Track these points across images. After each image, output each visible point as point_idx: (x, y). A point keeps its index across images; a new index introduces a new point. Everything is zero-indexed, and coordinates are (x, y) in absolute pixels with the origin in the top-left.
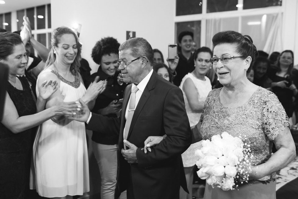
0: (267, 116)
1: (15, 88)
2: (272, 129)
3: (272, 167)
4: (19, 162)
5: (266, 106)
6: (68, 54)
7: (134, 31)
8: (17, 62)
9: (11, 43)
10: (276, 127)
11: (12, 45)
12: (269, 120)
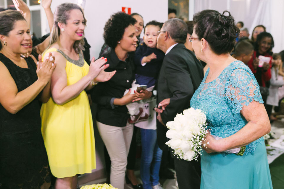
0: (230, 92)
1: (18, 66)
2: (235, 105)
3: (233, 141)
4: (29, 142)
5: (229, 82)
6: (78, 30)
7: (129, 7)
8: (19, 38)
9: (12, 19)
10: (240, 103)
11: (13, 21)
12: (231, 96)
